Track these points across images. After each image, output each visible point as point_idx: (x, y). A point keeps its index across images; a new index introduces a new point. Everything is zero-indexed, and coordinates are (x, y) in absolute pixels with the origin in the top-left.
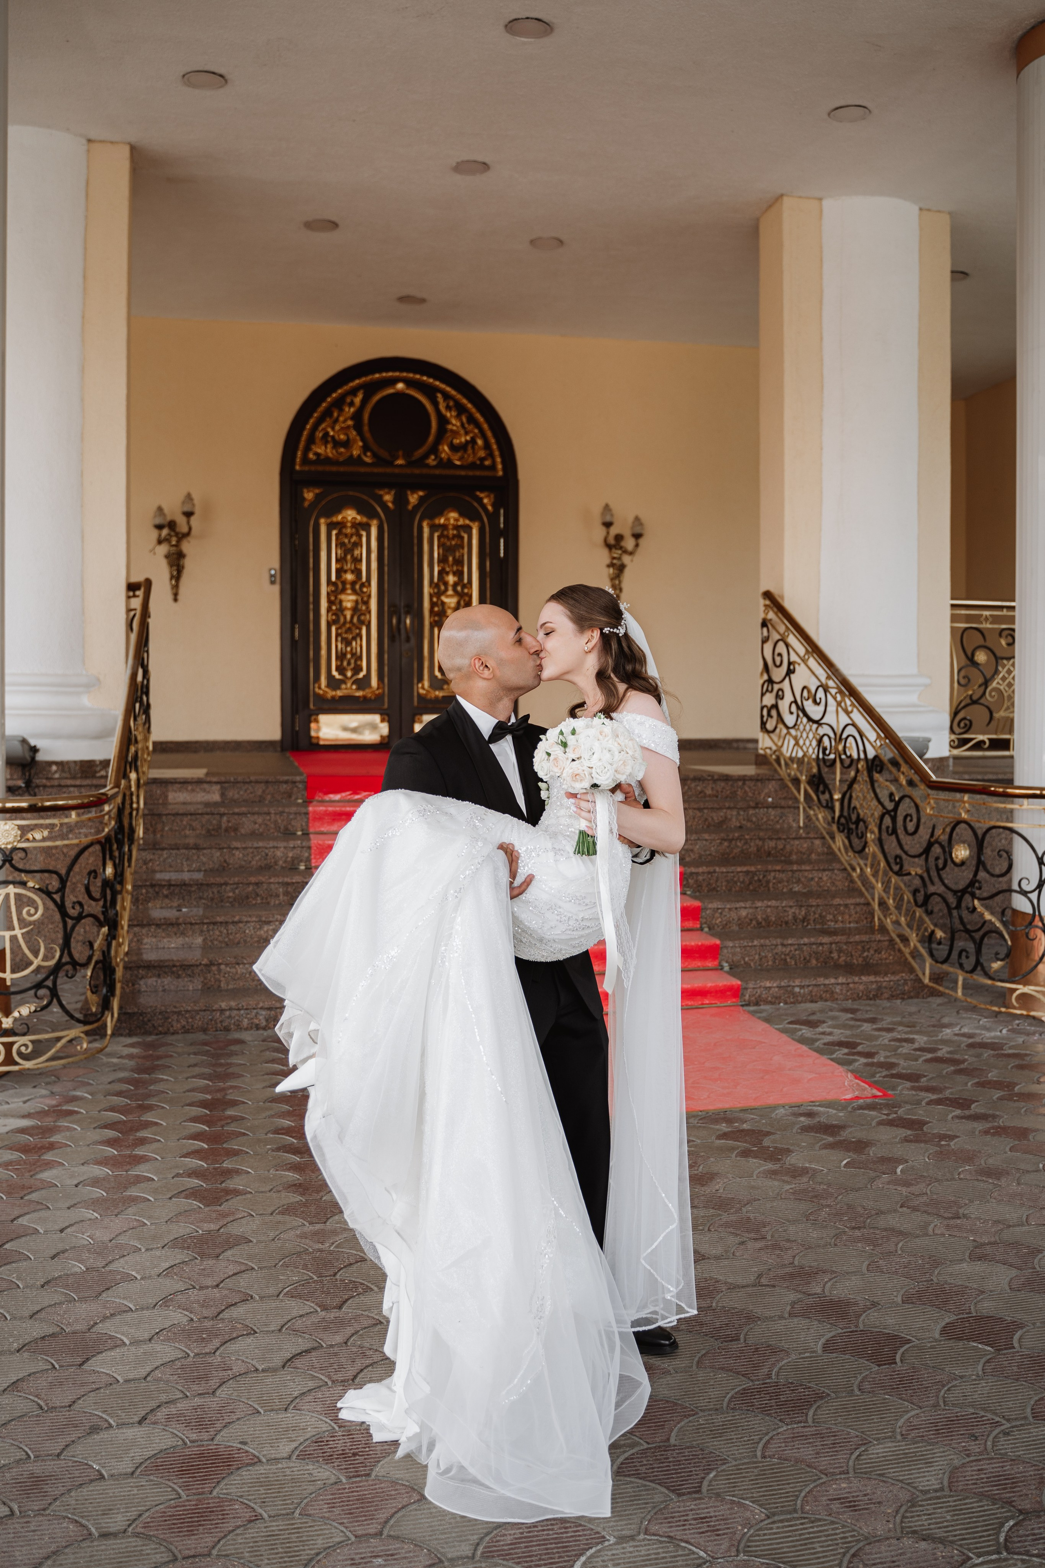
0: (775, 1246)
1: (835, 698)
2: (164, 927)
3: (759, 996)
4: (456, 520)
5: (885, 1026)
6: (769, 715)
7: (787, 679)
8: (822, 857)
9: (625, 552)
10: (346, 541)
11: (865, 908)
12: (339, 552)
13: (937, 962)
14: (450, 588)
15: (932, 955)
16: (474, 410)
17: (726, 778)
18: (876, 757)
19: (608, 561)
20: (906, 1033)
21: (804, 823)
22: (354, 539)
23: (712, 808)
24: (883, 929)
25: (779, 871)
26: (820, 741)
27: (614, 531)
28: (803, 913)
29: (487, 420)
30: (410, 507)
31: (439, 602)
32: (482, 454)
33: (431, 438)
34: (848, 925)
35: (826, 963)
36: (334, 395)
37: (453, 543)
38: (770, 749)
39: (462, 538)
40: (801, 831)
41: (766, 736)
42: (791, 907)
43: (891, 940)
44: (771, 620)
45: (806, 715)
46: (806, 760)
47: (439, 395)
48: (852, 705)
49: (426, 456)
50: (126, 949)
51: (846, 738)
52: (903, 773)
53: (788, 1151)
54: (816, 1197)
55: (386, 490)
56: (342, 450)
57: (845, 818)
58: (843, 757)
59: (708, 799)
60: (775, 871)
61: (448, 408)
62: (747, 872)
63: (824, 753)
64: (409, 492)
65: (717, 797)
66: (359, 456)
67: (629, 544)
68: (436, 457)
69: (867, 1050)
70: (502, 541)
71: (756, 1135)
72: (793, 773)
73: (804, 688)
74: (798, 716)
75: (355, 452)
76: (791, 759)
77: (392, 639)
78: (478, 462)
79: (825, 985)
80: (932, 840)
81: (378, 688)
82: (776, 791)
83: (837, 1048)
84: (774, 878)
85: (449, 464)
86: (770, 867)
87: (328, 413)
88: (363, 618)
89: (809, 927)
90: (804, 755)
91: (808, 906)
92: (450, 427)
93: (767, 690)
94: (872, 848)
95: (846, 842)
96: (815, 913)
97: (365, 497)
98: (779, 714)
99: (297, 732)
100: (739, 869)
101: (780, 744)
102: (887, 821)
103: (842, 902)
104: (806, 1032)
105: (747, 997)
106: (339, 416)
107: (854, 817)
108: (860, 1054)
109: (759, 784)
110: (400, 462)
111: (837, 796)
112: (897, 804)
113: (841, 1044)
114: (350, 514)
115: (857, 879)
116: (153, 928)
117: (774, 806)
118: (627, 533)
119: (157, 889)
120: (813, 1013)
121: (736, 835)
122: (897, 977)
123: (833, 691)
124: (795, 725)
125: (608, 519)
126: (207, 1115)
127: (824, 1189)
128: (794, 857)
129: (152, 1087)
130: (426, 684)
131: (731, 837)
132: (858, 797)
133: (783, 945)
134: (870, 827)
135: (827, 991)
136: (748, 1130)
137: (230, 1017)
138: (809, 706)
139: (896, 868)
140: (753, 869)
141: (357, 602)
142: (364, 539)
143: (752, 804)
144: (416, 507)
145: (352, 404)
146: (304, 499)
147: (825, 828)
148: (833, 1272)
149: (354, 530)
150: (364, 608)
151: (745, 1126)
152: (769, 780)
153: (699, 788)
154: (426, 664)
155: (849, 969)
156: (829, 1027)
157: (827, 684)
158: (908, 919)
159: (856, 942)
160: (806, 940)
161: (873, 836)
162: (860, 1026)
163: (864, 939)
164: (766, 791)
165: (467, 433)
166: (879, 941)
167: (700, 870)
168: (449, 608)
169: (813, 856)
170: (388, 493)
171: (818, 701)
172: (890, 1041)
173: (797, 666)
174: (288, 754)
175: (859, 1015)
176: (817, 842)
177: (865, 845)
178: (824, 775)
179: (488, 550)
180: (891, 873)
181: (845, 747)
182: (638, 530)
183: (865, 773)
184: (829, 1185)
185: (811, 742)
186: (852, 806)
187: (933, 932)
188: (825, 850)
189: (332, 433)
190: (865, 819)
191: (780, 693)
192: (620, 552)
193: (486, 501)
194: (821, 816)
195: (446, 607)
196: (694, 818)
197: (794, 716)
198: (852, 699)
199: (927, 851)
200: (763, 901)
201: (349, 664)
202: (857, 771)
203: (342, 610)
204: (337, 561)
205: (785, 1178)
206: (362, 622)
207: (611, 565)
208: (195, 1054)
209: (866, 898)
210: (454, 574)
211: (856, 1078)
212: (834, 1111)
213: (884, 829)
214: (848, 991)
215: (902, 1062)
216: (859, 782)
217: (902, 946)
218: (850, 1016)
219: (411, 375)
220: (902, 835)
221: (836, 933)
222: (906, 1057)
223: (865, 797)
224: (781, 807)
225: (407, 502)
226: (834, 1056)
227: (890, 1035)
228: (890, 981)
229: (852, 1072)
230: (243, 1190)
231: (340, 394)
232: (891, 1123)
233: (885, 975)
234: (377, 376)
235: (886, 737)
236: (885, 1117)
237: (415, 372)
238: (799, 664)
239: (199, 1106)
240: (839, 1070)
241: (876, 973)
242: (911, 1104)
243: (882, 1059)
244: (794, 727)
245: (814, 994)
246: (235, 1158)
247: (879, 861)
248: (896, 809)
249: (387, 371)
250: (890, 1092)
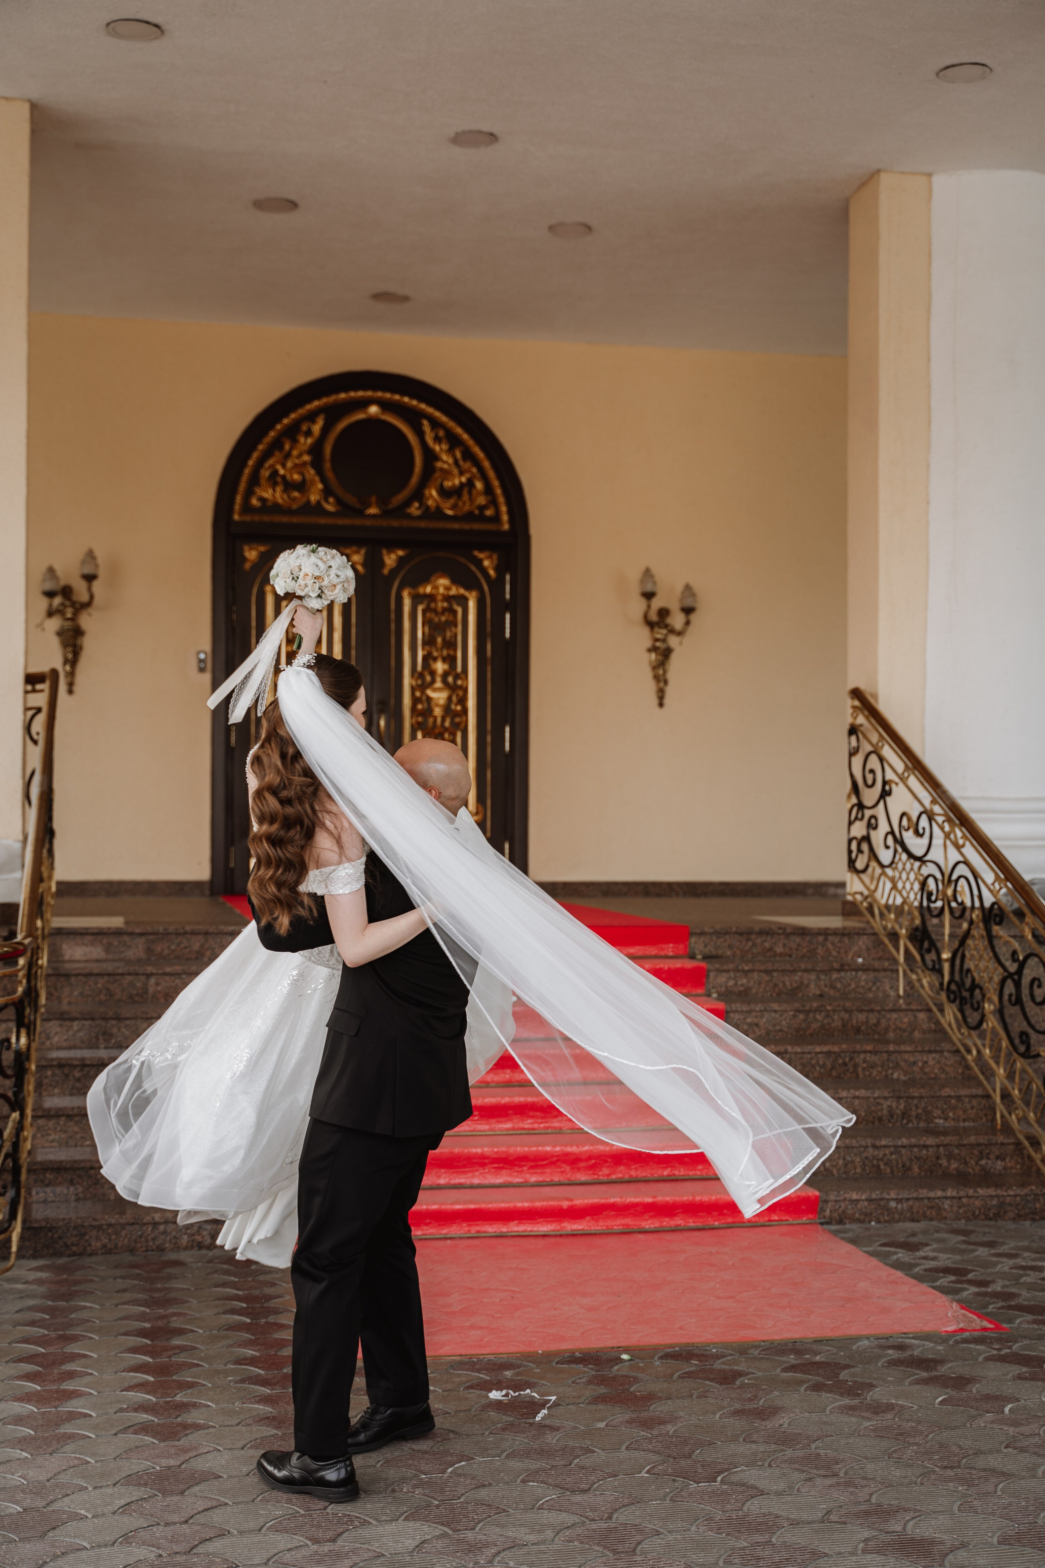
0: (848, 1484)
1: (942, 828)
2: (77, 1119)
3: (844, 1212)
4: (447, 588)
5: (1006, 1251)
6: (860, 851)
7: (882, 803)
8: (928, 1036)
9: (672, 631)
11: (983, 1102)
14: (438, 679)
16: (471, 443)
17: (803, 932)
18: (993, 904)
19: (648, 643)
20: (1033, 1260)
21: (905, 991)
23: (783, 971)
24: (1007, 1129)
25: (870, 1052)
27: (657, 603)
28: (902, 1106)
29: (488, 456)
30: (386, 571)
31: (424, 698)
32: (482, 500)
33: (415, 480)
34: (962, 1124)
35: (931, 1172)
36: (286, 421)
37: (443, 619)
38: (861, 894)
39: (455, 613)
40: (901, 1001)
41: (855, 877)
42: (885, 1098)
43: (1018, 1144)
44: (861, 725)
45: (906, 850)
46: (906, 908)
47: (425, 423)
48: (964, 837)
49: (408, 503)
50: (29, 1147)
51: (957, 881)
52: (1028, 924)
53: (871, 1386)
54: (901, 1434)
55: (354, 548)
56: (296, 494)
57: (957, 983)
58: (954, 904)
59: (778, 958)
60: (865, 1052)
61: (437, 439)
62: (828, 1054)
63: (929, 900)
64: (384, 552)
65: (790, 956)
66: (318, 503)
67: (677, 620)
68: (421, 504)
69: (980, 1278)
70: (508, 616)
71: (832, 1368)
72: (889, 926)
73: (903, 814)
74: (896, 851)
75: (314, 498)
76: (887, 907)
78: (477, 512)
79: (929, 1199)
82: (868, 949)
83: (941, 1275)
84: (865, 1061)
85: (438, 513)
86: (858, 1047)
87: (277, 445)
89: (910, 1125)
90: (904, 902)
91: (907, 1097)
92: (439, 464)
93: (856, 818)
94: (992, 1022)
95: (959, 1015)
96: (917, 1107)
98: (871, 849)
99: (232, 870)
100: (818, 1049)
101: (872, 887)
102: (1010, 988)
103: (953, 1094)
104: (902, 1255)
105: (828, 1213)
106: (292, 448)
107: (968, 983)
108: (971, 1282)
109: (846, 940)
110: (373, 511)
111: (945, 956)
112: (1022, 965)
113: (946, 1271)
115: (973, 1064)
116: (62, 1121)
117: (865, 969)
118: (674, 607)
119: (66, 1071)
120: (914, 1234)
121: (815, 1005)
122: (1025, 1191)
123: (940, 819)
124: (892, 862)
125: (649, 588)
126: (147, 1345)
127: (912, 1427)
128: (891, 1035)
129: (73, 1316)
131: (807, 1008)
132: (972, 955)
133: (875, 1147)
134: (988, 996)
135: (932, 1207)
136: (822, 1362)
137: (165, 1232)
138: (909, 838)
139: (1022, 1049)
140: (836, 1049)
143: (836, 965)
144: (394, 572)
145: (309, 433)
146: (245, 559)
147: (930, 996)
148: (916, 1511)
151: (818, 1358)
152: (858, 934)
153: (767, 945)
155: (962, 1179)
156: (933, 1250)
157: (932, 810)
158: (1039, 1114)
159: (970, 1145)
160: (905, 1141)
161: (992, 1007)
162: (973, 1251)
163: (982, 1141)
164: (855, 949)
165: (461, 473)
166: (1002, 1144)
168: (437, 705)
169: (917, 1034)
170: (357, 552)
171: (921, 831)
172: (1011, 1268)
173: (893, 786)
174: (221, 900)
175: (973, 1238)
176: (922, 1016)
177: (982, 1019)
178: (930, 928)
179: (489, 629)
180: (1015, 1054)
181: (955, 891)
182: (688, 603)
183: (981, 925)
184: (919, 1422)
185: (912, 884)
186: (966, 967)
188: (933, 1026)
189: (282, 472)
190: (982, 984)
191: (873, 821)
192: (664, 631)
193: (486, 563)
194: (926, 980)
195: (433, 704)
196: (760, 983)
197: (891, 852)
198: (963, 829)
200: (848, 1090)
202: (971, 922)
205: (866, 1414)
207: (653, 649)
208: (122, 1277)
209: (985, 1088)
210: (444, 660)
211: (963, 1308)
212: (932, 1345)
213: (1006, 997)
214: (960, 1208)
215: (1024, 1293)
216: (973, 937)
217: (1031, 1151)
218: (962, 1238)
219: (388, 395)
220: (1029, 1005)
221: (945, 1133)
222: (1031, 1287)
223: (981, 957)
224: (875, 970)
225: (382, 564)
226: (938, 1283)
227: (1011, 1262)
228: (1016, 1196)
229: (959, 1301)
230: (204, 1424)
231: (293, 420)
232: (1003, 1359)
233: (1010, 1188)
234: (343, 395)
235: (1007, 879)
236: (995, 1352)
237: (393, 391)
238: (897, 784)
239: (137, 1336)
240: (942, 1299)
241: (997, 1186)
242: (1030, 1339)
243: (999, 1289)
244: (890, 866)
245: (915, 1210)
246: (189, 1391)
247: (1000, 1040)
248: (1020, 972)
249: (356, 389)
250: (1004, 1325)
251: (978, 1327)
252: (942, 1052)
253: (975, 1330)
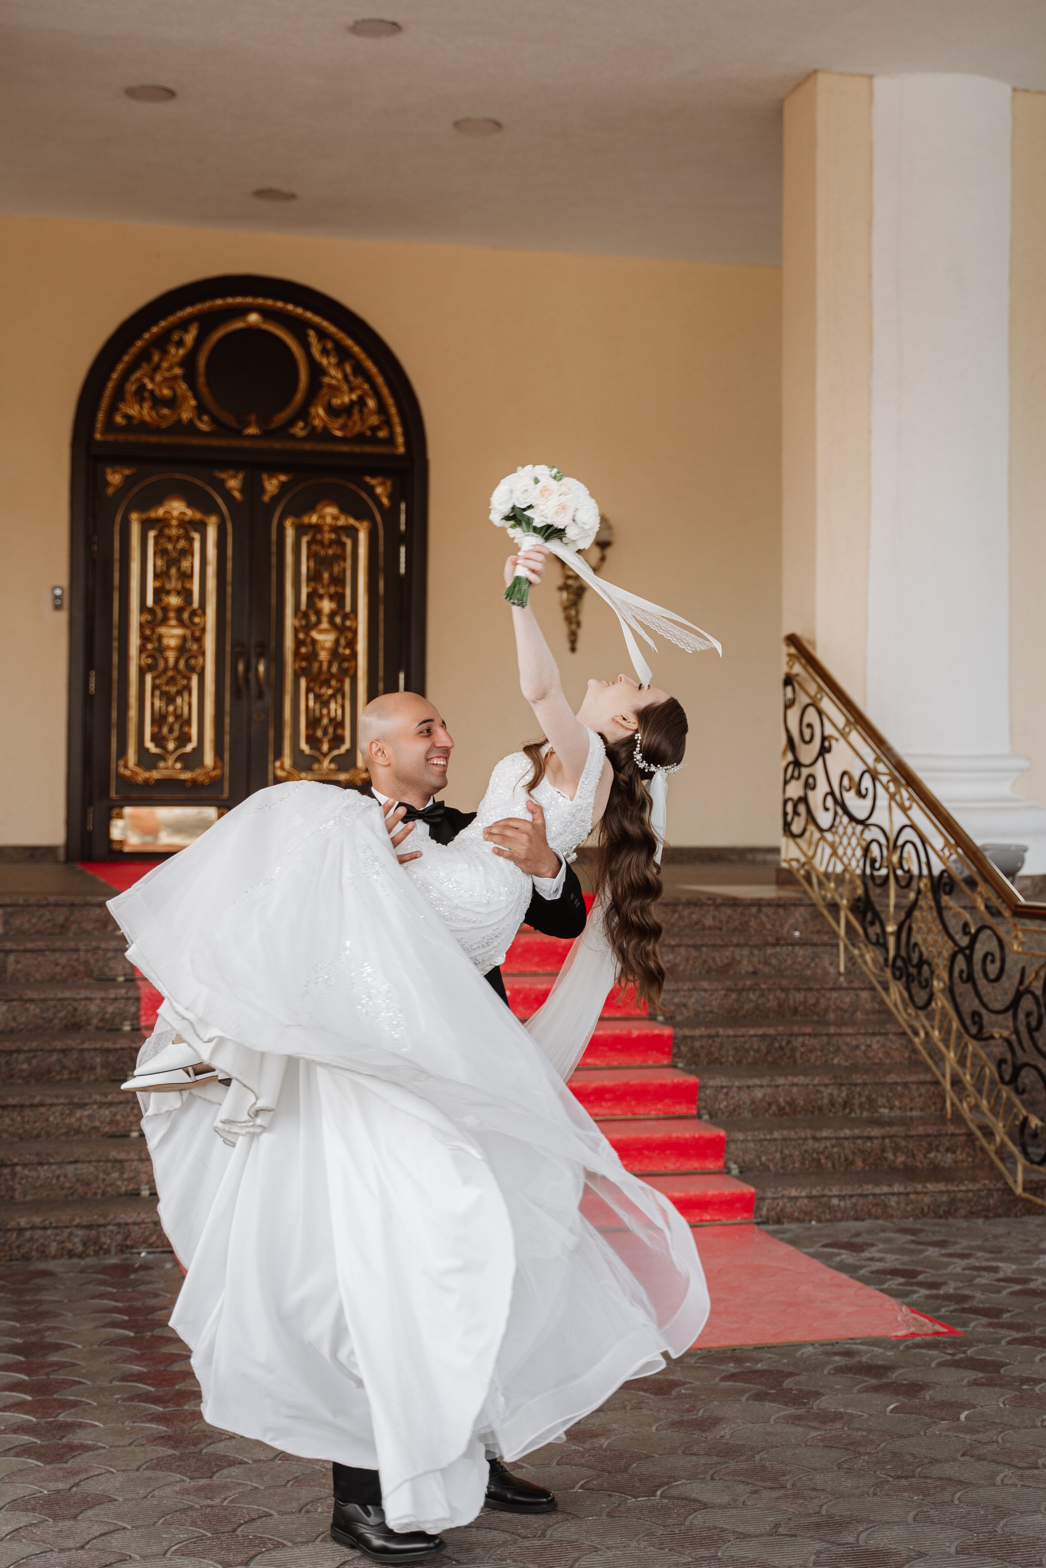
0: (797, 1495)
1: (887, 789)
3: (782, 1210)
4: (336, 518)
5: (958, 1251)
6: (796, 813)
7: (820, 761)
8: (871, 1017)
10: (170, 547)
11: (932, 1088)
12: (159, 562)
13: (1032, 1162)
14: (325, 620)
15: (1025, 1153)
16: (362, 356)
17: (734, 902)
18: (943, 872)
19: (559, 581)
20: (987, 1260)
21: (846, 968)
22: (182, 544)
23: (714, 946)
24: (958, 1118)
25: (809, 1035)
26: (866, 850)
28: (844, 1095)
29: (382, 371)
30: (266, 498)
31: (308, 640)
32: (374, 420)
33: (299, 397)
34: (909, 1114)
35: (876, 1167)
36: (155, 330)
37: (330, 552)
38: (798, 860)
39: (343, 545)
40: (842, 979)
41: (791, 842)
42: (826, 1085)
43: (970, 1134)
44: (797, 675)
45: (847, 812)
46: (847, 876)
47: (311, 333)
48: (911, 798)
49: (292, 422)
51: (903, 846)
52: (980, 894)
53: (817, 1394)
54: (851, 1444)
55: (231, 473)
56: (165, 411)
57: (903, 959)
58: (899, 872)
59: (707, 932)
60: (804, 1035)
61: (325, 352)
62: (764, 1036)
63: (872, 867)
64: (265, 477)
65: (721, 929)
66: (191, 421)
68: (306, 424)
69: (931, 1280)
70: (403, 550)
71: (775, 1376)
72: (829, 895)
73: (845, 773)
74: (836, 814)
75: (186, 416)
76: (827, 875)
77: (237, 693)
78: (369, 433)
79: (874, 1195)
80: (1021, 988)
81: (215, 768)
82: (805, 922)
83: (889, 1277)
84: (803, 1045)
85: (325, 435)
86: (796, 1029)
87: (144, 356)
88: (193, 662)
89: (853, 1115)
90: (846, 870)
91: (850, 1084)
92: (327, 380)
93: (792, 777)
94: (941, 1002)
95: (905, 994)
96: (860, 1095)
97: (199, 482)
98: (809, 812)
99: (89, 834)
100: (752, 1032)
101: (810, 853)
102: (961, 963)
103: (899, 1080)
104: (846, 1256)
105: (764, 1212)
106: (161, 360)
107: (915, 957)
108: (921, 1284)
109: (781, 911)
110: (252, 430)
111: (891, 928)
112: (974, 939)
113: (894, 1272)
114: (177, 508)
115: (920, 1048)
117: (802, 943)
120: (858, 1234)
121: (748, 983)
122: (978, 1186)
123: (884, 779)
124: (832, 826)
126: (21, 1362)
127: (862, 1436)
128: (831, 1016)
130: (287, 761)
131: (740, 986)
132: (920, 928)
133: (815, 1138)
134: (937, 972)
135: (877, 1205)
137: (31, 1239)
138: (850, 798)
139: (974, 1030)
140: (772, 1031)
141: (184, 638)
142: (197, 545)
143: (771, 939)
144: (276, 499)
145: (180, 343)
146: (107, 484)
147: (873, 974)
148: (871, 1521)
149: (181, 531)
150: (195, 647)
151: (759, 1366)
152: (795, 905)
153: (695, 917)
154: (287, 732)
155: (910, 1173)
156: (879, 1251)
157: (875, 769)
158: (992, 1102)
159: (919, 1136)
160: (847, 1132)
161: (942, 985)
162: (922, 1251)
163: (931, 1132)
164: (792, 921)
165: (352, 390)
166: (953, 1135)
167: (697, 1032)
168: (323, 648)
169: (859, 1015)
170: (234, 477)
171: (863, 792)
172: (964, 1269)
173: (833, 742)
174: (78, 867)
175: (922, 1237)
176: (865, 995)
177: (931, 998)
178: (874, 899)
179: (381, 563)
180: (966, 1037)
181: (901, 858)
182: (607, 537)
183: (930, 895)
184: (869, 1431)
185: (854, 850)
186: (913, 941)
187: (1026, 1120)
188: (877, 1006)
189: (150, 386)
190: (930, 960)
191: (811, 780)
193: (379, 490)
194: (870, 956)
195: (318, 647)
196: (687, 960)
197: (831, 814)
198: (910, 790)
199: (1014, 1005)
200: (786, 1076)
201: (171, 731)
202: (919, 892)
203: (161, 649)
204: (156, 576)
205: (812, 1424)
206: (191, 669)
207: (564, 587)
209: (933, 1074)
210: (331, 598)
211: (913, 1311)
212: (881, 1350)
213: (956, 974)
214: (907, 1205)
215: (978, 1295)
216: (921, 908)
217: (984, 1142)
218: (910, 1237)
219: (270, 302)
220: (982, 982)
221: (891, 1123)
222: (985, 1289)
223: (930, 930)
224: (814, 945)
225: (263, 490)
226: (885, 1286)
227: (964, 1263)
228: (968, 1191)
229: (909, 1305)
230: (93, 1445)
231: (163, 328)
232: (957, 1364)
233: (961, 1182)
234: (219, 302)
235: (958, 844)
236: (949, 1357)
237: (276, 298)
238: (837, 740)
239: (9, 1352)
240: (891, 1302)
241: (947, 1180)
242: (986, 1343)
243: (951, 1291)
244: (829, 830)
245: (859, 1208)
246: (73, 1410)
247: (950, 1022)
248: (971, 946)
249: (234, 295)
250: (958, 1329)
251: (930, 1332)
252: (886, 1034)
253: (926, 1335)
